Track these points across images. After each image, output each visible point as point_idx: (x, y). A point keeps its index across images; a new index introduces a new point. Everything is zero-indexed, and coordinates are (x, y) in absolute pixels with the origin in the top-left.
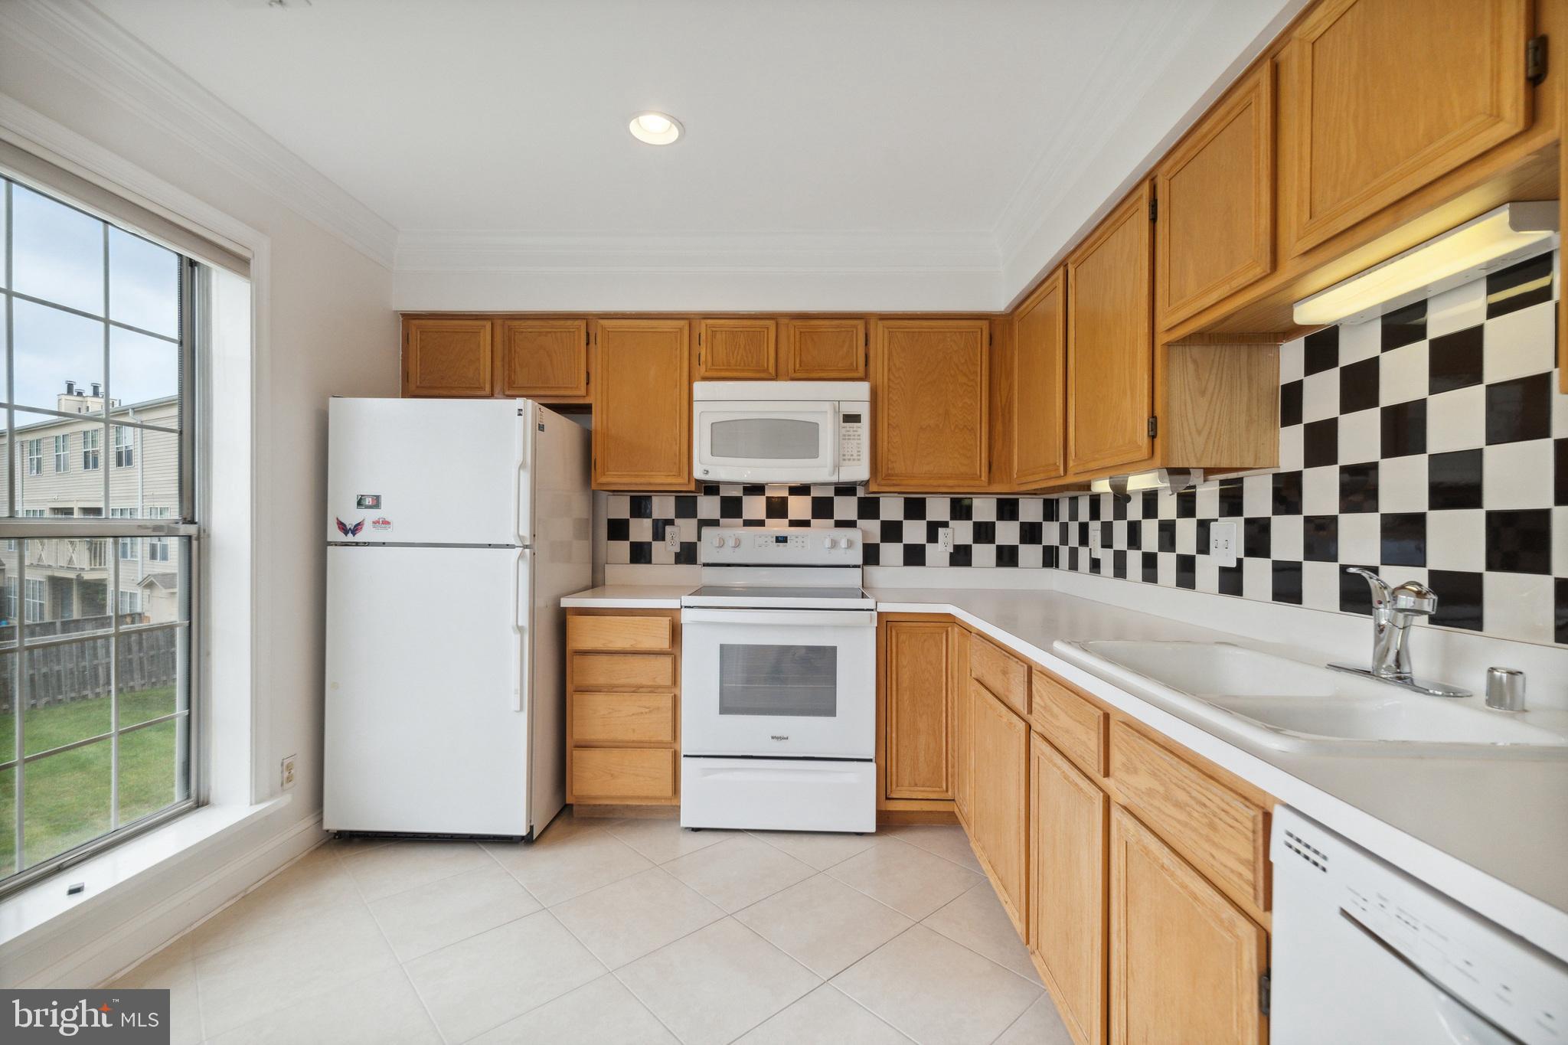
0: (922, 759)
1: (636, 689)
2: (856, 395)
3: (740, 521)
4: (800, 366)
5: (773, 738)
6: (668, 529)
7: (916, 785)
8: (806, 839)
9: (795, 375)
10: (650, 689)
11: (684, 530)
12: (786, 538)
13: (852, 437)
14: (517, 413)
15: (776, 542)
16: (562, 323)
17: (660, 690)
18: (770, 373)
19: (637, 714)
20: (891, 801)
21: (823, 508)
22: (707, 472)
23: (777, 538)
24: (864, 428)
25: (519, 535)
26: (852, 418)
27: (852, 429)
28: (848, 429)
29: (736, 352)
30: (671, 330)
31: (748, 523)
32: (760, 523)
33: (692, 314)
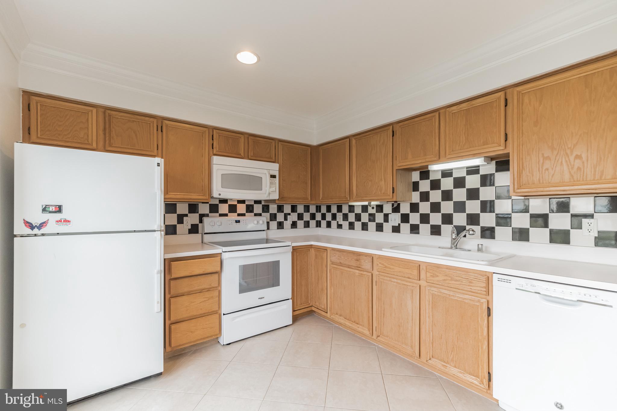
0: (303, 295)
1: (201, 291)
2: (274, 168)
3: (218, 214)
4: (253, 154)
5: (259, 299)
6: (185, 218)
7: (301, 304)
8: (272, 333)
9: (251, 158)
10: (207, 290)
11: (193, 219)
12: (239, 221)
13: (273, 183)
14: (156, 165)
15: (236, 222)
16: (143, 118)
17: (211, 289)
18: (242, 156)
19: (203, 301)
20: (295, 312)
21: (250, 209)
22: (220, 195)
23: (236, 221)
24: (277, 180)
25: (161, 226)
26: (273, 176)
27: (273, 180)
28: (272, 180)
29: (228, 145)
30: (201, 132)
31: (221, 215)
32: (226, 215)
33: (209, 126)
